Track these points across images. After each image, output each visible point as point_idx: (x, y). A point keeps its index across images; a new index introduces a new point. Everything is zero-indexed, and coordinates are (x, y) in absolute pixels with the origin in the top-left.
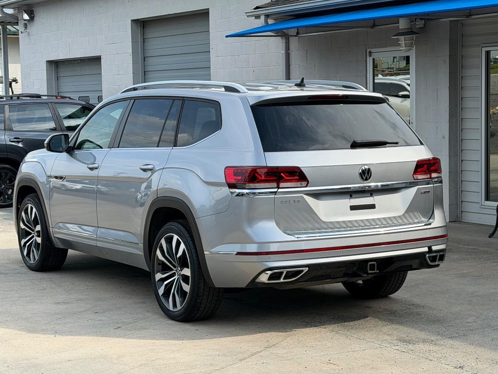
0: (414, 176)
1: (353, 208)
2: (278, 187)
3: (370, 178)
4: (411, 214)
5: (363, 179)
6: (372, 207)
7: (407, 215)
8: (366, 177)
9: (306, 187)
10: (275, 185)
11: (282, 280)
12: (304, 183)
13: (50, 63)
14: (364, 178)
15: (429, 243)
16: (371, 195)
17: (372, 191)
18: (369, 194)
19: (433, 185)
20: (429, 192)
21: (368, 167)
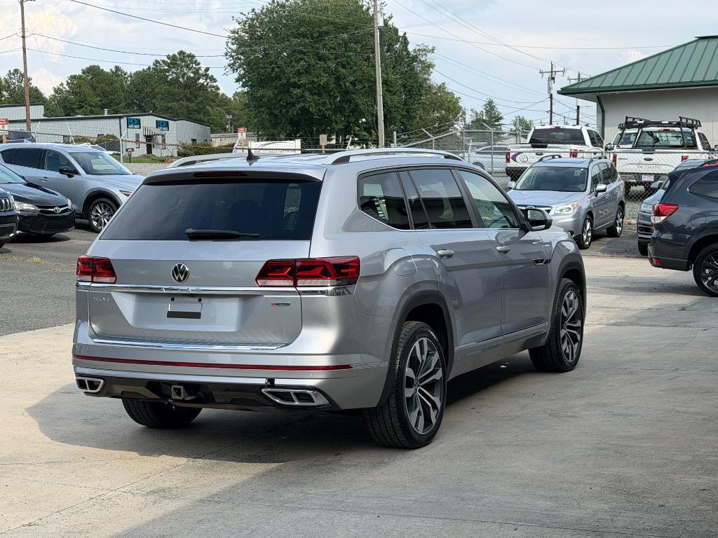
0: (258, 281)
1: (172, 315)
2: (93, 282)
3: (184, 279)
5: (175, 279)
6: (197, 315)
9: (114, 283)
10: (90, 278)
12: (113, 279)
14: (178, 278)
15: (271, 374)
16: (200, 300)
17: (200, 297)
18: (196, 300)
19: (299, 296)
20: (289, 304)
21: (183, 265)
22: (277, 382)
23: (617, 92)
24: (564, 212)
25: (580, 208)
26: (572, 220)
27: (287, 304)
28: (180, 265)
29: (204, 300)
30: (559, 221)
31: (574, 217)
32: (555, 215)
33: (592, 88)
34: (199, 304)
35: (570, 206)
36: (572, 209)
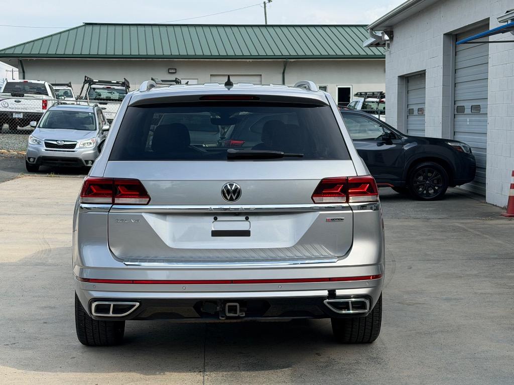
0: (314, 198)
1: (216, 234)
2: (113, 203)
3: (236, 198)
4: (308, 246)
5: (227, 198)
6: (246, 233)
7: (300, 247)
8: (231, 196)
9: (147, 204)
10: (110, 200)
11: (111, 314)
12: (145, 200)
13: (401, 78)
14: (229, 198)
15: (331, 285)
16: (247, 219)
17: (247, 214)
18: (243, 218)
19: (351, 211)
20: (343, 219)
21: (235, 184)
22: (339, 293)
23: (34, 59)
24: (86, 145)
25: (97, 142)
26: (92, 152)
27: (342, 219)
28: (231, 185)
29: (251, 218)
30: (83, 153)
31: (94, 149)
32: (80, 148)
33: (15, 54)
34: (247, 222)
35: (90, 141)
36: (92, 144)
